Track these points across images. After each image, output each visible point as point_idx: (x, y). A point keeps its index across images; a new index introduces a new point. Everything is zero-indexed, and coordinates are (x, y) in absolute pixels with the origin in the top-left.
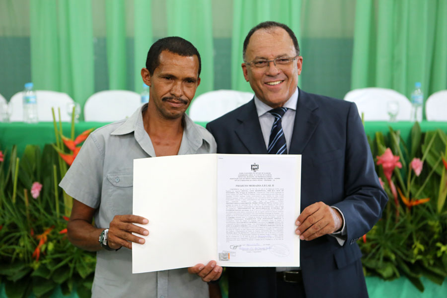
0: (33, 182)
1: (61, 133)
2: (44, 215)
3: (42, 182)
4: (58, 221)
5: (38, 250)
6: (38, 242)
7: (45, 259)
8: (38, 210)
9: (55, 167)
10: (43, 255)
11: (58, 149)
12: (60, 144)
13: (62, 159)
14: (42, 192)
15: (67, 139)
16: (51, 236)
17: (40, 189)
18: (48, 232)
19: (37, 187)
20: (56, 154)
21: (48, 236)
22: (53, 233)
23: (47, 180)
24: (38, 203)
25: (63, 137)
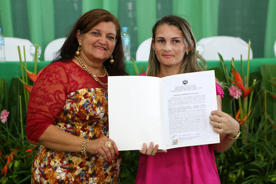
0: (2, 110)
1: (26, 68)
2: (11, 137)
3: (9, 110)
4: (23, 143)
5: (6, 168)
6: (6, 161)
7: (12, 174)
8: (6, 133)
9: (20, 97)
10: (10, 171)
11: (23, 81)
12: (25, 77)
13: (26, 90)
14: (9, 118)
15: (31, 73)
16: (17, 156)
17: (7, 116)
18: (14, 152)
19: (5, 114)
20: (22, 85)
21: (14, 156)
22: (18, 153)
23: (14, 108)
24: (6, 127)
25: (27, 71)
